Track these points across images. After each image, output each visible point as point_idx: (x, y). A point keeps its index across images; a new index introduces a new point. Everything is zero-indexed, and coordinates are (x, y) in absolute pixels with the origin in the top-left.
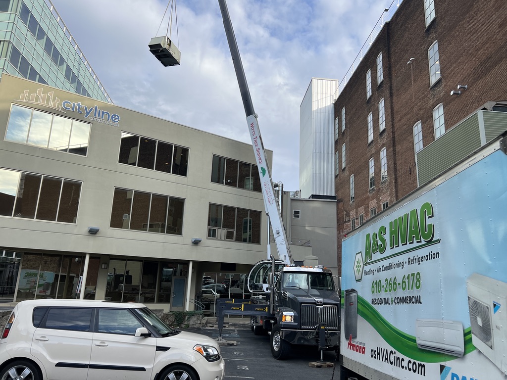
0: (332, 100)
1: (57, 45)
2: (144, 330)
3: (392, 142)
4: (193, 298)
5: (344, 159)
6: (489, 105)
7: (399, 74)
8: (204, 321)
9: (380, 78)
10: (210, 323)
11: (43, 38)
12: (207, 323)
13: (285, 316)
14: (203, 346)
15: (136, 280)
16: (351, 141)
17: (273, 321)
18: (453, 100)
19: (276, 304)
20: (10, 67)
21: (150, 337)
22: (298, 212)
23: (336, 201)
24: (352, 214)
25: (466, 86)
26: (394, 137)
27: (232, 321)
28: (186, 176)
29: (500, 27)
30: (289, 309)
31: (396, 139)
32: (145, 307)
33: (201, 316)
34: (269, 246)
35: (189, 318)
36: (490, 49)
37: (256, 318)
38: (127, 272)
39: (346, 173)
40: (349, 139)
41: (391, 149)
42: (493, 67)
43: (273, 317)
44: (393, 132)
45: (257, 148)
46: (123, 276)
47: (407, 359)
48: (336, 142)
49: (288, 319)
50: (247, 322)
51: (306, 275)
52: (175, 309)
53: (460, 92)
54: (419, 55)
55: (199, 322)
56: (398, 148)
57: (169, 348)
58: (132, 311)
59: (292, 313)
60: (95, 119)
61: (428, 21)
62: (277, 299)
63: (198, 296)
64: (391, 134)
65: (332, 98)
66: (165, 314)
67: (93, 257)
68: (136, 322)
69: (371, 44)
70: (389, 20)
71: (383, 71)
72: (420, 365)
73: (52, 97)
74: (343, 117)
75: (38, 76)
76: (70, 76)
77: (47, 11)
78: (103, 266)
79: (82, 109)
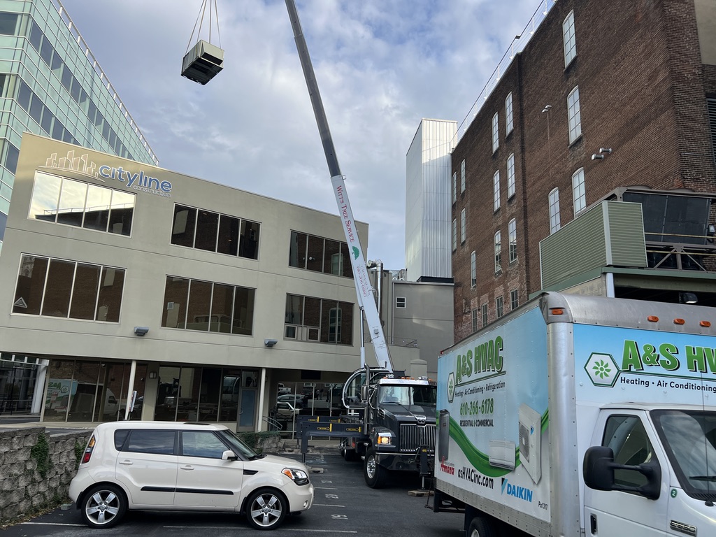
0: (448, 150)
1: (77, 74)
2: (230, 453)
3: (522, 212)
5: (463, 230)
6: (619, 192)
7: (532, 124)
8: (281, 444)
9: (510, 127)
10: (288, 447)
11: (60, 67)
12: (285, 446)
13: (381, 437)
14: (292, 470)
16: (472, 206)
17: (367, 444)
18: (595, 165)
19: (371, 423)
20: (19, 111)
21: (237, 460)
22: (403, 300)
23: (453, 284)
24: (474, 302)
25: (610, 150)
26: (525, 206)
27: (317, 444)
28: (256, 259)
29: (649, 80)
30: (386, 429)
31: (529, 209)
32: (227, 429)
33: (277, 438)
34: (362, 349)
35: (262, 440)
36: (638, 107)
37: (347, 440)
39: (466, 249)
40: (471, 204)
41: (522, 221)
42: (640, 128)
43: (367, 439)
44: (525, 200)
45: (347, 220)
46: (170, 386)
47: (482, 475)
48: (454, 206)
49: (385, 441)
50: (336, 445)
51: (407, 388)
52: (242, 429)
53: (603, 156)
54: (556, 102)
55: (275, 446)
56: (531, 221)
57: (256, 472)
58: (216, 433)
59: (389, 434)
60: (141, 188)
61: (568, 60)
62: (372, 418)
63: (273, 412)
64: (522, 201)
65: (448, 147)
67: (141, 364)
68: (222, 445)
69: (498, 79)
70: (520, 50)
71: (514, 118)
72: (490, 480)
73: (85, 162)
74: (463, 173)
75: (53, 119)
76: (95, 115)
77: (64, 31)
78: (152, 376)
79: (124, 175)
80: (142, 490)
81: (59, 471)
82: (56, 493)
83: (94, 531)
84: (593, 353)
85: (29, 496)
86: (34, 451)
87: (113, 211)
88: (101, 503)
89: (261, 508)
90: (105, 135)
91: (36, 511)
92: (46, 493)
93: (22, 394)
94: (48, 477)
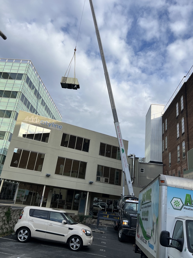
1: (39, 91)
2: (65, 221)
3: (187, 139)
4: (89, 209)
5: (166, 144)
7: (190, 107)
9: (182, 108)
11: (34, 89)
12: (94, 222)
13: (124, 222)
14: (85, 230)
15: (64, 198)
16: (169, 136)
17: (120, 224)
21: (67, 224)
22: (143, 169)
23: (163, 165)
24: (170, 172)
26: (188, 137)
28: (88, 152)
31: (189, 138)
33: (91, 218)
34: (123, 187)
35: (86, 219)
37: (115, 222)
38: (60, 193)
39: (167, 151)
41: (187, 143)
44: (188, 135)
45: (120, 138)
46: (59, 195)
47: (145, 239)
48: (163, 135)
49: (125, 223)
51: (136, 204)
52: (80, 214)
55: (90, 221)
56: (190, 142)
57: (73, 229)
58: (61, 214)
59: (127, 221)
60: (52, 127)
63: (91, 208)
64: (187, 135)
65: (161, 114)
66: (75, 216)
68: (63, 218)
69: (178, 91)
70: (186, 81)
72: (146, 241)
73: (37, 119)
74: (166, 123)
75: (30, 105)
76: (43, 103)
77: (36, 78)
78: (51, 191)
79: (48, 124)
80: (36, 231)
81: (13, 221)
82: (11, 229)
83: (19, 243)
84: (174, 197)
85: (2, 229)
86: (6, 213)
87: (44, 134)
88: (23, 234)
89: (73, 242)
90: (46, 109)
91: (4, 234)
92: (8, 228)
93: (12, 193)
94: (10, 223)
